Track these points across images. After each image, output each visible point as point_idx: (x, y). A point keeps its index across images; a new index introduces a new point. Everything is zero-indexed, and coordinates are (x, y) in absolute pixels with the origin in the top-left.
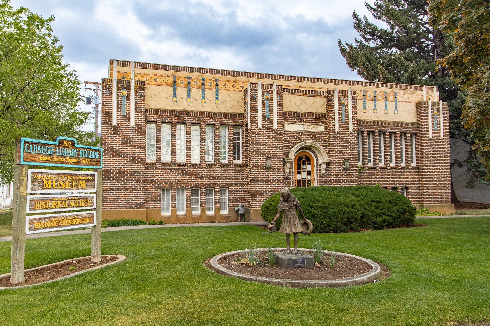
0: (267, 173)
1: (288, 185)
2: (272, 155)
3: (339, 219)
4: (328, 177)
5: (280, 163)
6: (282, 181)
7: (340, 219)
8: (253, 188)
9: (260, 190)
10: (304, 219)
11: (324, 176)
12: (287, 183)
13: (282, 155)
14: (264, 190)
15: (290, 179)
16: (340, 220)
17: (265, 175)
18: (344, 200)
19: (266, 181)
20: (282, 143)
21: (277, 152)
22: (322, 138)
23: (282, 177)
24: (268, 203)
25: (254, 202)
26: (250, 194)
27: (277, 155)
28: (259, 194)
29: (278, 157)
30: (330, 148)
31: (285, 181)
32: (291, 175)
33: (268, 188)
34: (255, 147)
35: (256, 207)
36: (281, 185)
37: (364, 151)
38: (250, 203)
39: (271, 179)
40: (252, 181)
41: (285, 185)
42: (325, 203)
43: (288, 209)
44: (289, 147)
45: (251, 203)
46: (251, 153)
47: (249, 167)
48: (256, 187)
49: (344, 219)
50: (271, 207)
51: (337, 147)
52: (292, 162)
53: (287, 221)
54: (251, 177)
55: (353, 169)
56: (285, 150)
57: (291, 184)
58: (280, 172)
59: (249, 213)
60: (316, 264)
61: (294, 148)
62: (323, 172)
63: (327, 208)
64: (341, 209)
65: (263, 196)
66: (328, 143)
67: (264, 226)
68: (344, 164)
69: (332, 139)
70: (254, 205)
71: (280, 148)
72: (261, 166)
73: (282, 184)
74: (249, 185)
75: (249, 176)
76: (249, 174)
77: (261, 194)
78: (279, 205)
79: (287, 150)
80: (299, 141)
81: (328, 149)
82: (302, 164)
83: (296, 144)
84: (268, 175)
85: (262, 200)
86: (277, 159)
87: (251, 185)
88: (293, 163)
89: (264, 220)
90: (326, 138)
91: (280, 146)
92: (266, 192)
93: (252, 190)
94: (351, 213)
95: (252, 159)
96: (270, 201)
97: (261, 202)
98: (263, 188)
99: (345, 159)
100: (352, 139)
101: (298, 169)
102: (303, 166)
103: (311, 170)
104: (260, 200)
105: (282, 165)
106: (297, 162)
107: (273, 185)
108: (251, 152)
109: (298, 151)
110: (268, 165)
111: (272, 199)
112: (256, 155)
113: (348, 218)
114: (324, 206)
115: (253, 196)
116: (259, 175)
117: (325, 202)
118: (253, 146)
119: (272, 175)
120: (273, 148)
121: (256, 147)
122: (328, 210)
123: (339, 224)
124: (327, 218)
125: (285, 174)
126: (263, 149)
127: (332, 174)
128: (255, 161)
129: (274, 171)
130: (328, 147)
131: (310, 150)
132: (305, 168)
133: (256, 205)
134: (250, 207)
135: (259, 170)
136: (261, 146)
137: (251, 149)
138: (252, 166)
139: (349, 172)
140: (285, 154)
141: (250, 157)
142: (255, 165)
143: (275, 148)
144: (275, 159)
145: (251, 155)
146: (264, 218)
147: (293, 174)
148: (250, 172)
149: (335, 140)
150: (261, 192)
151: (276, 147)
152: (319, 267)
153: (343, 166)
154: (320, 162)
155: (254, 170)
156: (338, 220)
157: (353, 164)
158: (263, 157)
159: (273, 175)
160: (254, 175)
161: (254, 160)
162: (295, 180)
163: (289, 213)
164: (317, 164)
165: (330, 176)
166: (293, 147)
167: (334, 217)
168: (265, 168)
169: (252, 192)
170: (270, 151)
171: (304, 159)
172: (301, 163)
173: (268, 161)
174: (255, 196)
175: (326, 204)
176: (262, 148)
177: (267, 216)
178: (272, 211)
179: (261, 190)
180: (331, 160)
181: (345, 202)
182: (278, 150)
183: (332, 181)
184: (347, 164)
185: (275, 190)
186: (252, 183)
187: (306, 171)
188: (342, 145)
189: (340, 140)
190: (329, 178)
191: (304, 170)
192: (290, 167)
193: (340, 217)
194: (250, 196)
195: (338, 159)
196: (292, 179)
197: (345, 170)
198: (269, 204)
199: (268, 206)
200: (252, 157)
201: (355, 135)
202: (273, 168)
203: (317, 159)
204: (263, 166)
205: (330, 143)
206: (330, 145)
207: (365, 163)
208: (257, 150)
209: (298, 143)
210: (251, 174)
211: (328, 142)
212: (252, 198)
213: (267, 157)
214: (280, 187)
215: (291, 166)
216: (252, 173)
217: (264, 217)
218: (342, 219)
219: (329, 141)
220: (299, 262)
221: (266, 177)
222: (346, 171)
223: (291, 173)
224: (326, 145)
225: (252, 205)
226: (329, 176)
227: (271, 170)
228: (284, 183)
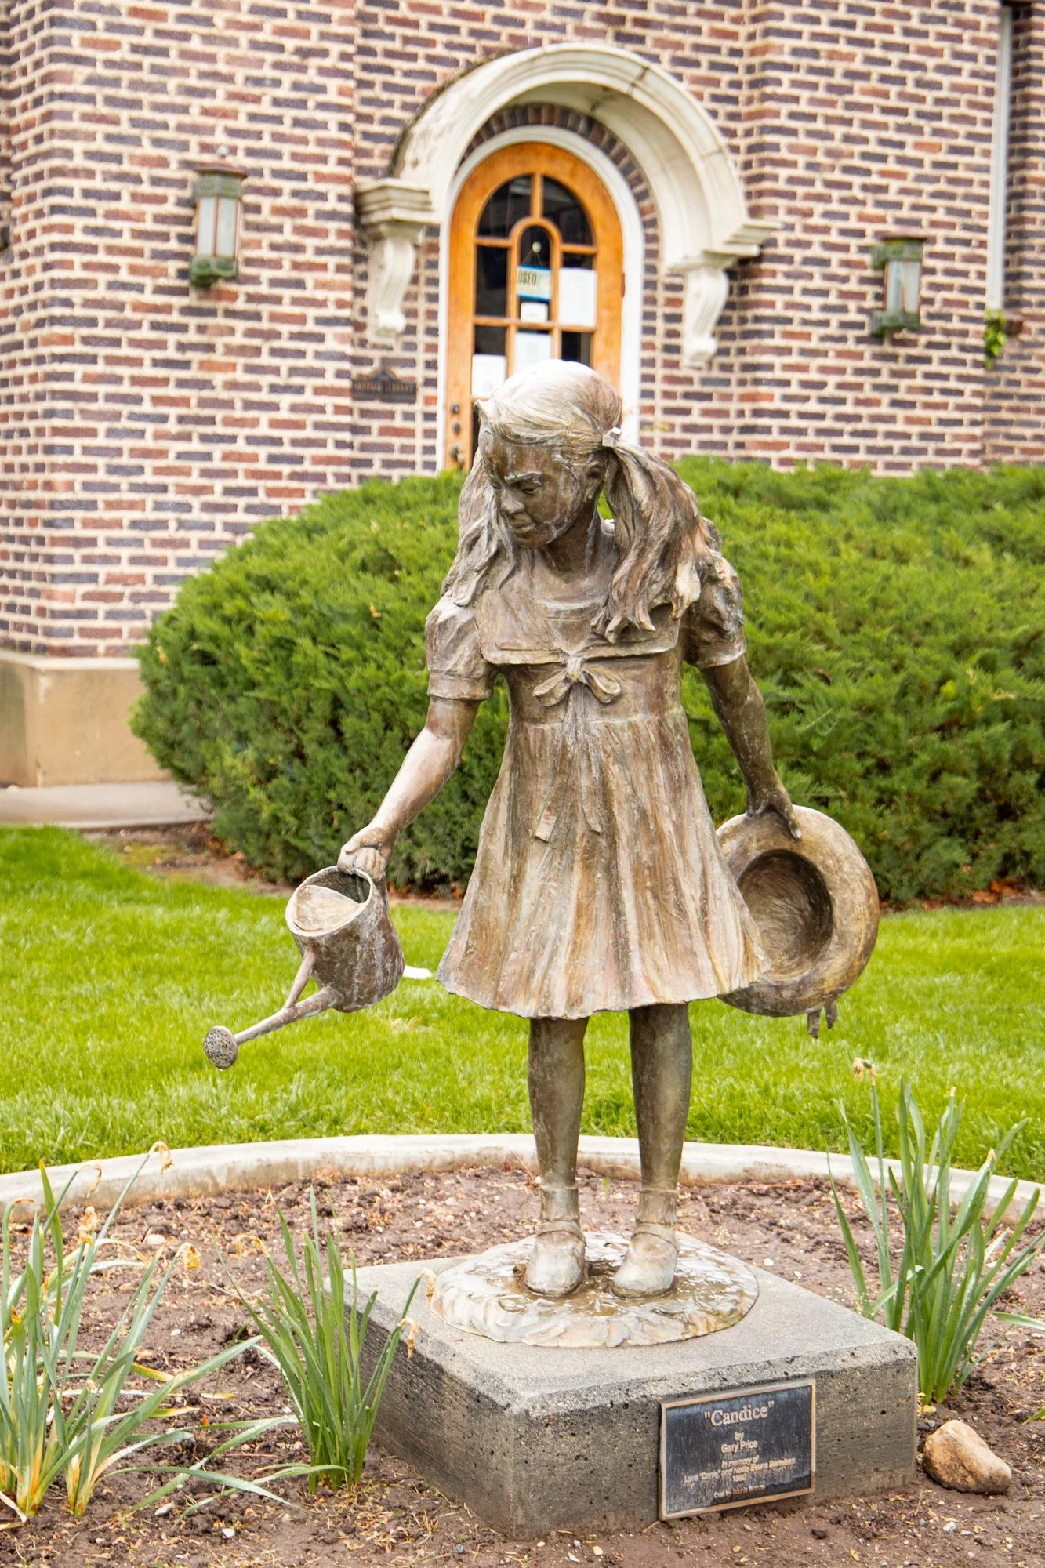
0: (201, 329)
1: (389, 448)
2: (251, 152)
3: (907, 771)
4: (735, 390)
5: (324, 233)
6: (338, 410)
7: (918, 774)
8: (54, 467)
9: (124, 482)
10: (776, 810)
11: (705, 381)
12: (384, 431)
13: (342, 162)
14: (163, 489)
15: (408, 392)
16: (920, 787)
17: (182, 347)
18: (941, 588)
19: (185, 402)
20: (348, 39)
21: (297, 123)
22: (697, 31)
23: (340, 374)
24: (213, 608)
25: (70, 598)
26: (33, 522)
27: (295, 157)
28: (118, 524)
29: (302, 177)
30: (764, 130)
31: (364, 413)
32: (421, 356)
33: (205, 473)
34: (78, 60)
35: (90, 652)
36: (322, 444)
37: (1023, 181)
38: (26, 610)
39: (233, 386)
40: (56, 395)
41: (364, 447)
42: (771, 616)
43: (574, 667)
44: (410, 90)
45: (42, 612)
46: (48, 117)
47: (24, 255)
48: (86, 450)
49: (952, 771)
50: (240, 647)
51: (829, 120)
52: (433, 230)
53: (561, 844)
54: (40, 360)
55: (947, 332)
56: (368, 119)
57: (419, 442)
58: (320, 321)
59: (19, 704)
60: (953, 1446)
61: (451, 100)
62: (698, 342)
63: (792, 667)
64: (930, 675)
65: (156, 543)
66: (753, 84)
67: (167, 828)
68: (880, 282)
69: (790, 43)
70: (69, 633)
71: (322, 89)
72: (138, 253)
73: (331, 436)
74: (24, 433)
75: (19, 345)
76: (26, 327)
77: (134, 525)
78: (446, 608)
79: (386, 121)
80: (496, 36)
81: (748, 133)
82: (514, 257)
83: (471, 67)
84: (210, 348)
85: (141, 579)
86: (295, 194)
87: (40, 432)
88: (434, 248)
89: (167, 772)
90: (733, 36)
91: (322, 71)
92: (187, 508)
93: (49, 486)
94: (1007, 713)
95: (56, 172)
96: (234, 591)
97: (136, 597)
98: (158, 471)
99: (887, 238)
100: (957, 55)
101: (480, 310)
102: (522, 281)
103: (599, 318)
104: (123, 580)
105: (341, 252)
106: (471, 238)
107: (250, 440)
108: (38, 102)
109: (486, 132)
110: (204, 248)
111: (258, 564)
112: (91, 137)
113: (986, 770)
114: (769, 650)
115: (55, 542)
116: (116, 342)
117: (775, 605)
118: (67, 41)
119: (242, 350)
120: (258, 82)
121: (90, 62)
122: (810, 683)
123: (906, 819)
124: (794, 766)
125: (363, 343)
126: (162, 89)
127: (770, 367)
128: (77, 201)
129: (265, 309)
130: (751, 116)
131: (594, 130)
132: (547, 302)
133: (85, 633)
134: (25, 647)
135: (125, 286)
136: (147, 50)
137: (46, 79)
138: (54, 247)
139: (911, 359)
140: (367, 154)
141: (31, 160)
142: (78, 237)
143: (277, 83)
144: (276, 193)
145: (39, 139)
146: (164, 761)
147: (432, 348)
148: (33, 306)
149: (815, 54)
150: (132, 506)
151: (288, 78)
152: (991, 1490)
153: (862, 296)
154: (677, 249)
155: (67, 284)
156: (899, 780)
157: (949, 288)
158: (163, 163)
159: (257, 351)
160: (68, 340)
161: (68, 192)
162: (455, 411)
163: (596, 721)
164: (651, 269)
165: (757, 382)
166: (440, 91)
167: (861, 755)
168: (183, 274)
169: (53, 505)
170: (225, 114)
171: (536, 218)
172: (504, 252)
173: (206, 206)
174: (77, 542)
175: (784, 629)
176: (155, 69)
177: (200, 734)
178: (252, 685)
179: (134, 488)
180: (773, 243)
181: (958, 610)
182: (302, 104)
183: (767, 430)
184: (906, 281)
185: (271, 492)
186: (50, 414)
187: (545, 332)
188: (868, 108)
189: (850, 57)
190: (744, 398)
191: (534, 314)
192: (415, 280)
193: (924, 758)
194: (25, 540)
195: (826, 230)
196: (423, 392)
197: (877, 337)
198: (227, 621)
199: (214, 639)
200: (48, 155)
201: (975, 26)
202: (255, 280)
203: (650, 223)
204: (157, 255)
205: (764, 82)
206: (765, 98)
207: (1021, 290)
208: (100, 93)
209: (490, 55)
210: (40, 323)
211: (750, 69)
212: (50, 559)
213: (205, 171)
214: (317, 461)
215: (425, 273)
216: (54, 320)
217: (172, 745)
218: (935, 777)
219: (766, 65)
220: (727, 1435)
221: (186, 365)
222: (887, 348)
223: (421, 339)
224: (734, 100)
225: (49, 632)
226: (742, 383)
227: (233, 297)
228: (355, 430)
